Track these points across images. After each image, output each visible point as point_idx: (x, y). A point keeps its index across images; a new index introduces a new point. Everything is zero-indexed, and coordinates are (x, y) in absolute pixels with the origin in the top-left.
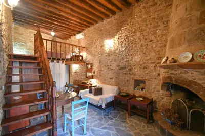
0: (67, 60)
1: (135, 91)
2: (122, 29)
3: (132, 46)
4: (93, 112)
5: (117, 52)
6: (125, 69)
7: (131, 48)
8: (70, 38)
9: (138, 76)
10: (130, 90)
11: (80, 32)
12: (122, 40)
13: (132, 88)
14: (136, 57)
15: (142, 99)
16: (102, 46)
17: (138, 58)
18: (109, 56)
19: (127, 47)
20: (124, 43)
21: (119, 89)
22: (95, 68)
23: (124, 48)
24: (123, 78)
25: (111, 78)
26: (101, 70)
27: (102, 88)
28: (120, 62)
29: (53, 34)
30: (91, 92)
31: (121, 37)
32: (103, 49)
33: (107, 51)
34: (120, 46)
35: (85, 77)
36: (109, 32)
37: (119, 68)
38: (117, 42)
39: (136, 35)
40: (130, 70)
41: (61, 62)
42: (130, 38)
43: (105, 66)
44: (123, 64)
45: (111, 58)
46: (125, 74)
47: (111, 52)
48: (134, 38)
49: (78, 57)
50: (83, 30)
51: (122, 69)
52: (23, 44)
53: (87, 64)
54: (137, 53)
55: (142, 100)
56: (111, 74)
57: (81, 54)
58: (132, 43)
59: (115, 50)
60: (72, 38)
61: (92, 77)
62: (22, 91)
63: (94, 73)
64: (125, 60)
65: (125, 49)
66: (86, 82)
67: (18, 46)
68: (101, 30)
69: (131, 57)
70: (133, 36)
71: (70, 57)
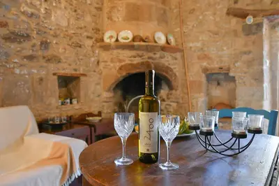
9: (66, 66)
13: (55, 101)
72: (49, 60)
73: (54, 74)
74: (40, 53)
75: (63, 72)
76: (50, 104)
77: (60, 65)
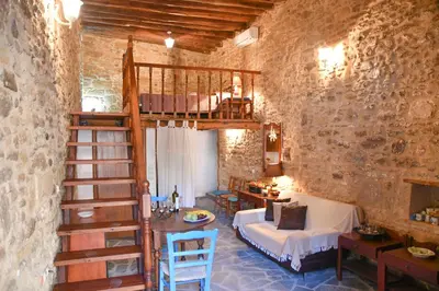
0: (204, 115)
1: (414, 225)
2: (371, 5)
3: (405, 63)
4: (267, 277)
5: (356, 84)
6: (381, 144)
7: (399, 72)
8: (220, 46)
9: (424, 171)
10: (398, 217)
11: (244, 26)
12: (372, 44)
13: (403, 212)
14: (419, 103)
15: (430, 253)
16: (309, 68)
17: (423, 107)
18: (331, 98)
19: (387, 67)
20: (379, 52)
21: (363, 213)
22: (291, 140)
23: (377, 72)
24: (375, 175)
25: (336, 176)
26: (309, 148)
27: (305, 208)
28: (366, 118)
29: (170, 42)
30: (269, 217)
31: (366, 33)
32: (313, 77)
33: (326, 83)
34: (365, 65)
35: (259, 169)
36: (329, 21)
37: (364, 139)
38: (357, 52)
39: (416, 24)
40: (398, 147)
41: (186, 123)
42: (396, 37)
43: (320, 134)
44: (375, 127)
45: (337, 105)
46: (381, 161)
47: (338, 84)
48: (410, 36)
49: (239, 106)
50: (253, 18)
51: (371, 143)
52: (102, 79)
53: (267, 127)
54: (422, 88)
55: (431, 258)
56: (336, 163)
57: (250, 96)
58: (406, 53)
59: (349, 79)
60: (226, 44)
61: (281, 170)
62: (97, 199)
63: (288, 156)
64: (382, 113)
65: (381, 76)
66: (261, 185)
67: (91, 86)
68: (306, 14)
69: (402, 101)
70: (407, 27)
71: (214, 107)
72: (400, 163)
73: (405, 181)
74: (392, 156)
75: (419, 179)
76: (396, 214)
77: (417, 170)
